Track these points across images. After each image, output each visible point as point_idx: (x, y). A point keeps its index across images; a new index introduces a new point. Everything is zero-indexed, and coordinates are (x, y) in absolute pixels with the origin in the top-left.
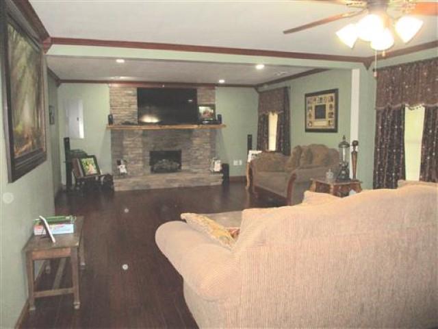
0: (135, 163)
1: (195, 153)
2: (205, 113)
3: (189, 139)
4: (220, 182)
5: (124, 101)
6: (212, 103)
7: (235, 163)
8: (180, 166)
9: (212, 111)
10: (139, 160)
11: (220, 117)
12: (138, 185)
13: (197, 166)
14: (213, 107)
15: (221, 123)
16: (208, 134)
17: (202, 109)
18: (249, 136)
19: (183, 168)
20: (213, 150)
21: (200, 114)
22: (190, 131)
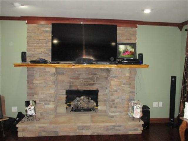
0: (46, 104)
1: (112, 95)
2: (125, 52)
3: (106, 78)
4: (139, 131)
5: (41, 38)
6: (133, 42)
7: (155, 104)
8: (97, 106)
9: (133, 50)
10: (50, 101)
11: (141, 55)
12: (44, 131)
13: (113, 109)
14: (134, 45)
15: (142, 63)
16: (128, 75)
17: (122, 48)
18: (172, 77)
19: (99, 108)
20: (132, 90)
21: (120, 53)
22: (108, 71)
